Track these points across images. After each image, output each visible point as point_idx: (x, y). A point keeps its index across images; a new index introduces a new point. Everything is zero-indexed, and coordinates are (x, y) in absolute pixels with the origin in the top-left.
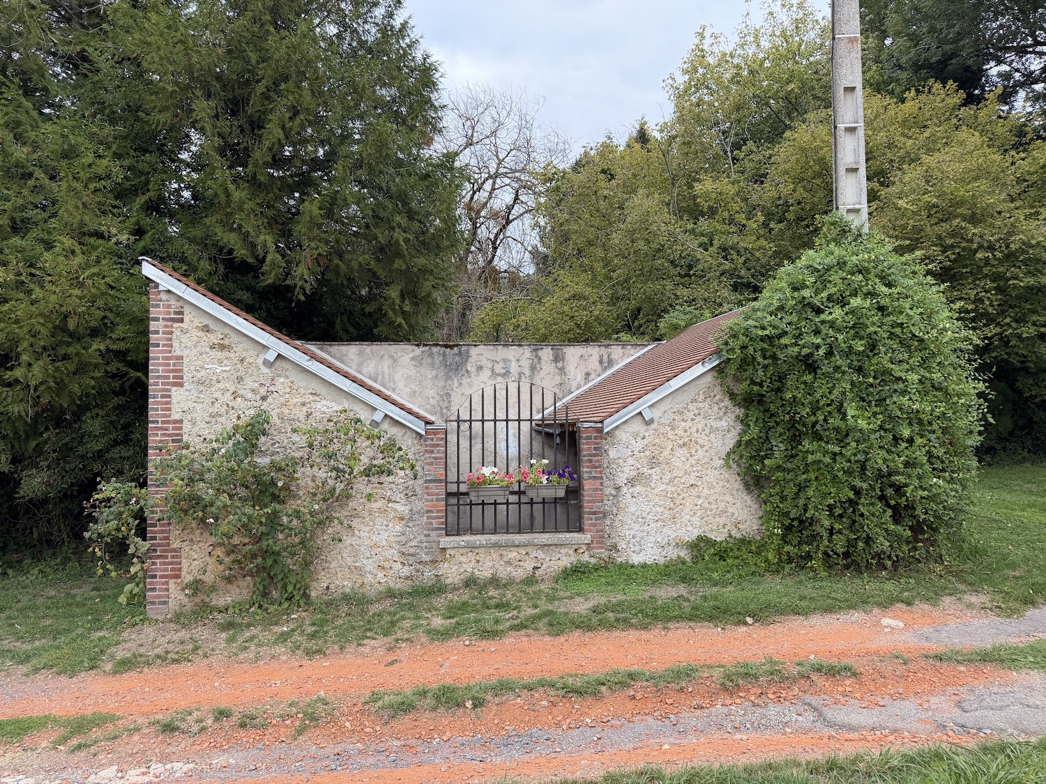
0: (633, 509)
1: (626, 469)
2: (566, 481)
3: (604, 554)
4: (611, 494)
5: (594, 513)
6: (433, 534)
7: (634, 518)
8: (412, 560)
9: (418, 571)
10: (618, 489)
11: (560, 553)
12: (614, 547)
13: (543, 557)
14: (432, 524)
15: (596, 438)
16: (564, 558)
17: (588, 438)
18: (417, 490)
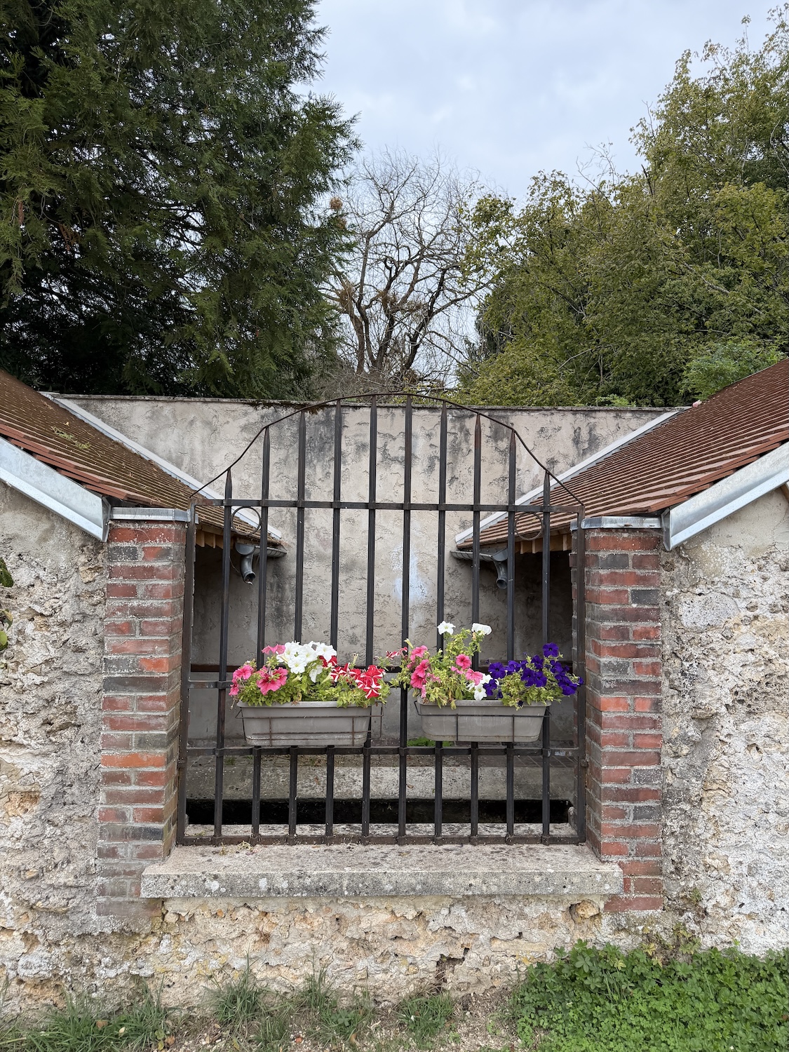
0: (752, 785)
1: (733, 662)
2: (547, 695)
3: (662, 923)
4: (685, 739)
5: (633, 796)
6: (128, 849)
7: (755, 813)
8: (56, 926)
9: (78, 962)
10: (705, 720)
11: (522, 916)
12: (693, 901)
13: (471, 927)
14: (122, 816)
15: (639, 563)
16: (536, 935)
17: (615, 562)
18: (80, 711)
